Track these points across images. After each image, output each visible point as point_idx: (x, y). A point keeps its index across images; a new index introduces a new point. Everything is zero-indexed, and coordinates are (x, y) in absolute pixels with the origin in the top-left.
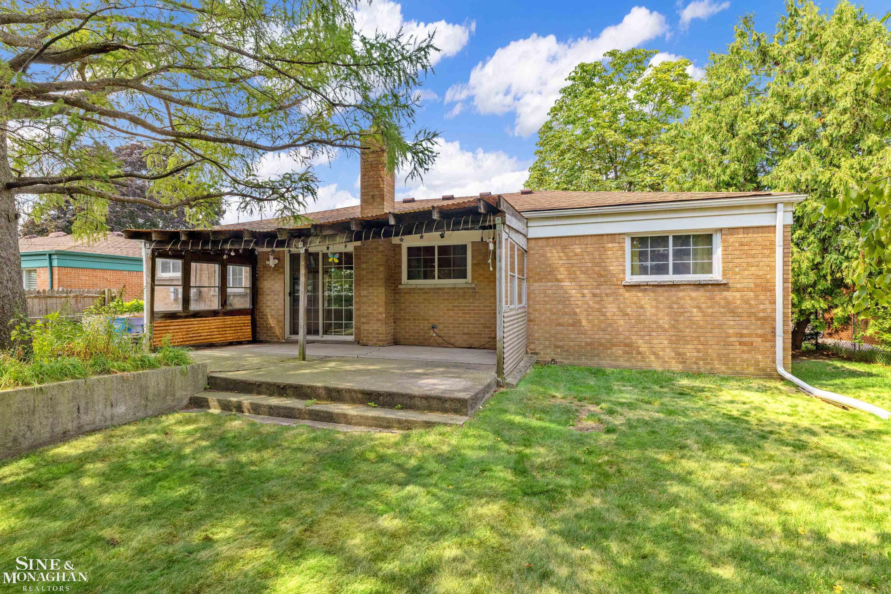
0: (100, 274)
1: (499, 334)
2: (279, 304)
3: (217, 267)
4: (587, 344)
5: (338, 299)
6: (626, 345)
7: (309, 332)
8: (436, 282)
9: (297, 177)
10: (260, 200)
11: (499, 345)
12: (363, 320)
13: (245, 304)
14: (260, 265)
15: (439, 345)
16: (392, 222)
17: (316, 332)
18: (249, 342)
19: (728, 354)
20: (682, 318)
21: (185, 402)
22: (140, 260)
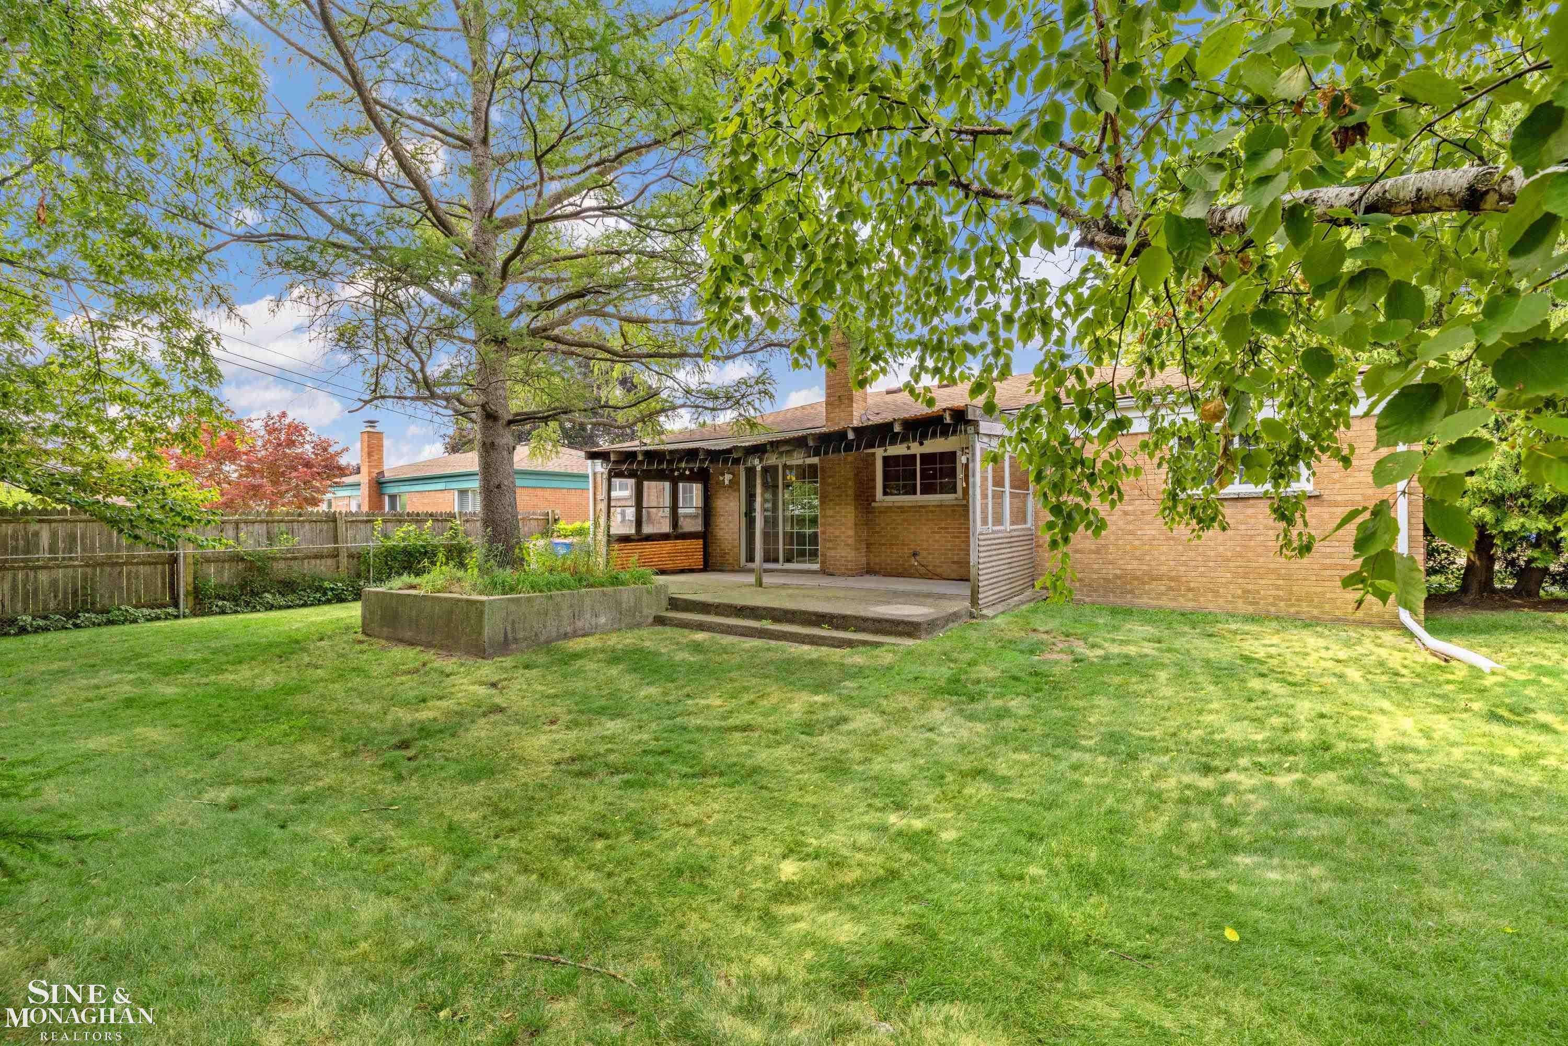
0: (540, 493)
1: (973, 559)
2: (734, 526)
3: (667, 485)
4: (1117, 577)
5: (801, 521)
6: (1171, 579)
7: (767, 560)
8: (919, 498)
9: (753, 381)
10: (713, 409)
11: (973, 571)
12: (829, 545)
13: (695, 526)
14: (712, 481)
15: (922, 576)
16: (851, 436)
17: (776, 560)
18: (700, 571)
19: (1324, 593)
20: (1252, 543)
21: (651, 620)
22: (587, 477)
